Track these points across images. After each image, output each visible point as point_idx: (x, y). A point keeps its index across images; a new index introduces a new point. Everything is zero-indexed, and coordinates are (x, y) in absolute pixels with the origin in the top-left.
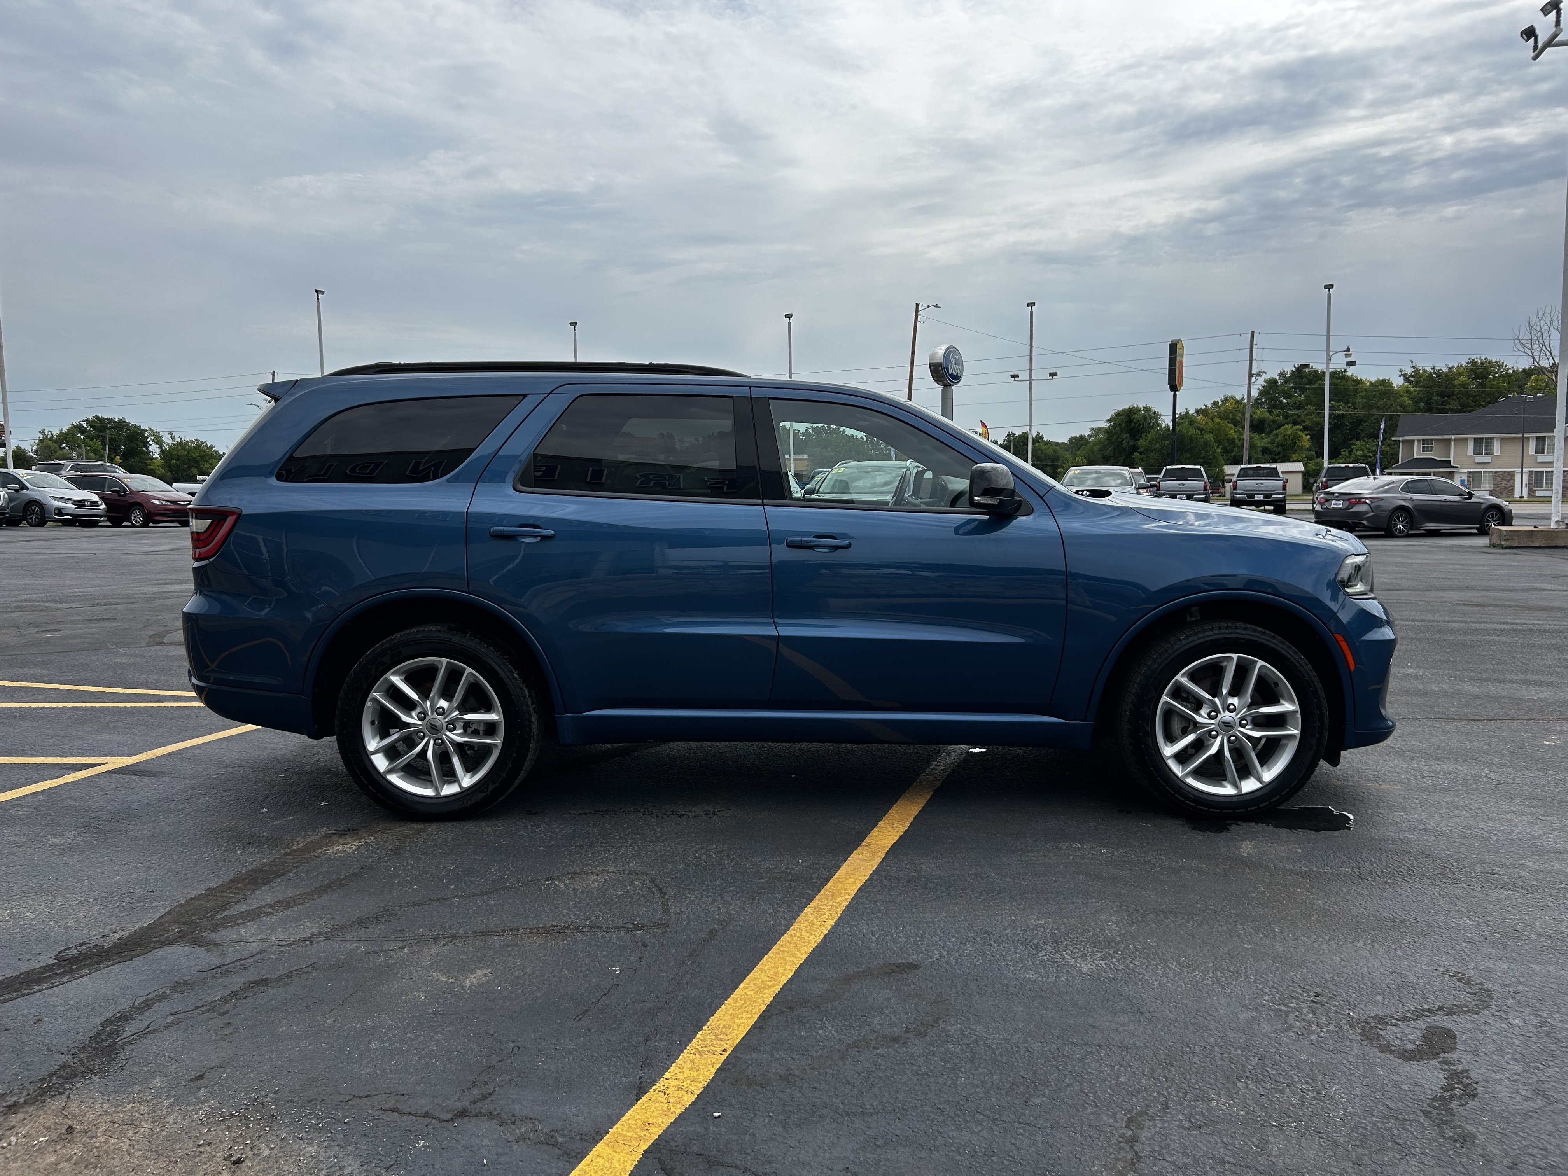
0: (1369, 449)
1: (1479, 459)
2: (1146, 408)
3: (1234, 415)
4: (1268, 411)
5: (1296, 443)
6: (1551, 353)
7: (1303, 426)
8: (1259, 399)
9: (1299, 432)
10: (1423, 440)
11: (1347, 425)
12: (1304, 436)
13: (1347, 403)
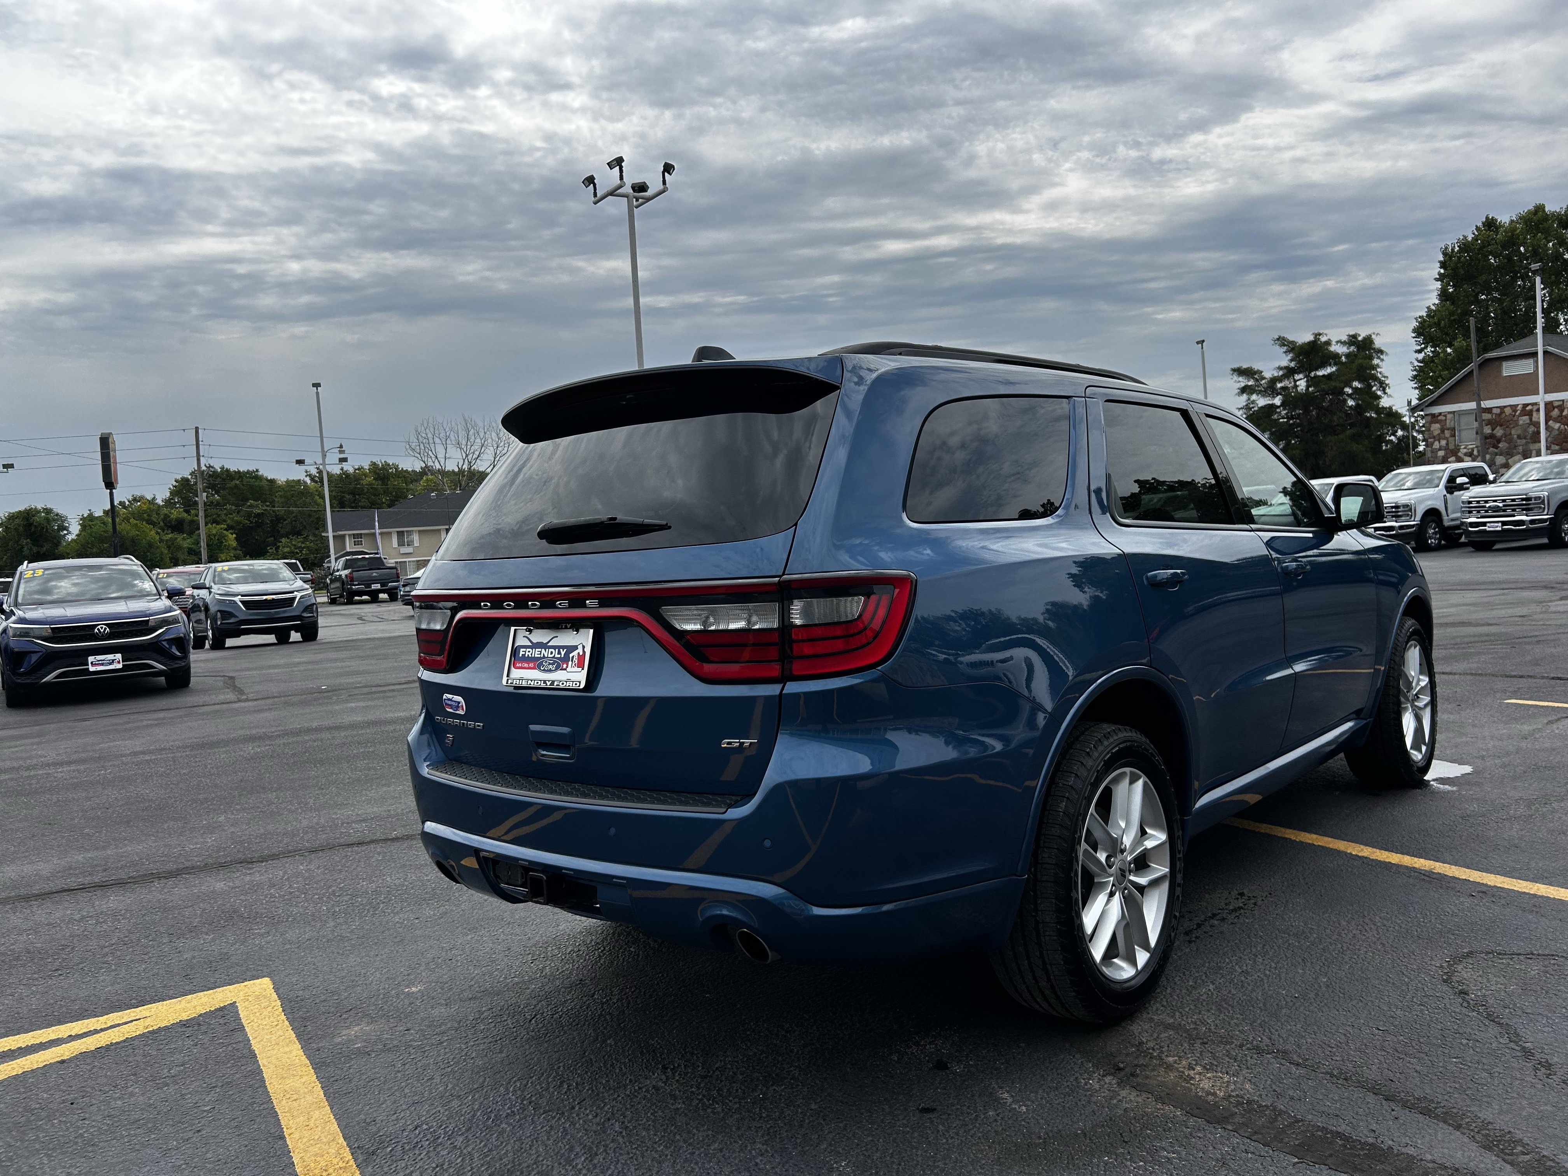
0: (295, 545)
1: (403, 550)
2: (46, 509)
3: (148, 515)
4: (185, 511)
5: (222, 542)
6: (436, 457)
7: (228, 525)
8: (172, 499)
9: (225, 532)
10: (354, 535)
11: (267, 524)
12: (230, 536)
13: (264, 502)
